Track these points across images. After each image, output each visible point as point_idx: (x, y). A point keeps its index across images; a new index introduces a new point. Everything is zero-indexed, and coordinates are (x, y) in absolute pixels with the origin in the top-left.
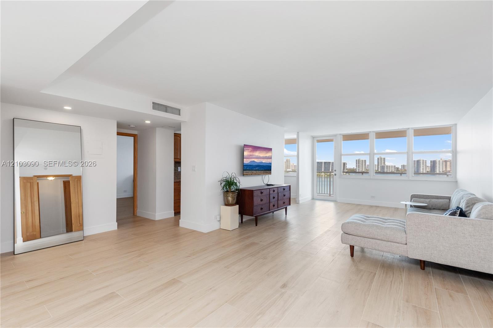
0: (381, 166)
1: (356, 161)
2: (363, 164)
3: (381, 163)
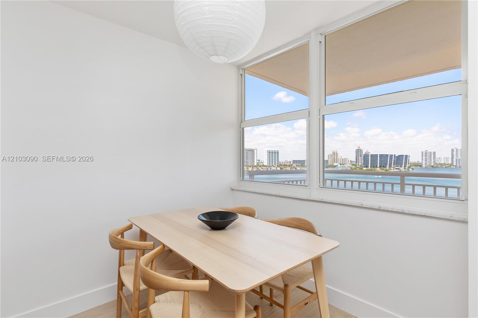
0: (456, 159)
2: (431, 157)
3: (457, 156)
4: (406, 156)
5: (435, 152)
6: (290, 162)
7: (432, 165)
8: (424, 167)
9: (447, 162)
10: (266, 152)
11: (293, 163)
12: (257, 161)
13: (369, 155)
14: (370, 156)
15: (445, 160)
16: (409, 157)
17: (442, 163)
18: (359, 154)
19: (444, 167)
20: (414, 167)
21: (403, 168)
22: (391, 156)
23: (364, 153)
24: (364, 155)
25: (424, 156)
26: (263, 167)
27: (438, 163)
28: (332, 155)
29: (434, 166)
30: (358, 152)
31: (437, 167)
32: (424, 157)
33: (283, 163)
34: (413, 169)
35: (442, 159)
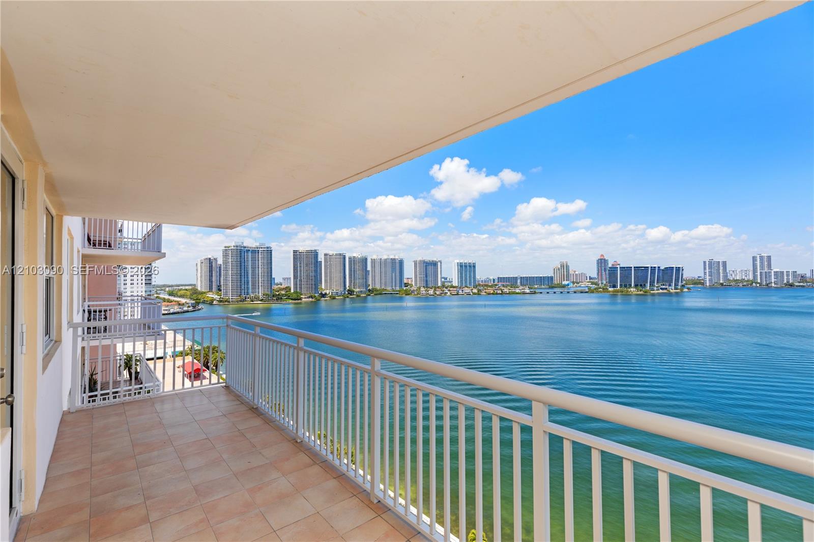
0: (761, 273)
1: (703, 263)
2: (719, 270)
3: (762, 267)
4: (678, 269)
5: (726, 262)
6: (494, 280)
7: (721, 282)
8: (708, 285)
9: (746, 276)
10: (456, 264)
11: (498, 282)
12: (443, 280)
13: (617, 268)
14: (619, 269)
15: (743, 273)
16: (683, 270)
17: (738, 278)
18: (603, 265)
19: (741, 285)
20: (692, 286)
21: (673, 288)
22: (653, 269)
23: (610, 265)
24: (610, 268)
25: (707, 268)
26: (451, 289)
27: (731, 279)
28: (559, 269)
29: (724, 284)
30: (601, 263)
31: (730, 285)
32: (707, 271)
33: (482, 281)
34: (688, 289)
35: (738, 272)
